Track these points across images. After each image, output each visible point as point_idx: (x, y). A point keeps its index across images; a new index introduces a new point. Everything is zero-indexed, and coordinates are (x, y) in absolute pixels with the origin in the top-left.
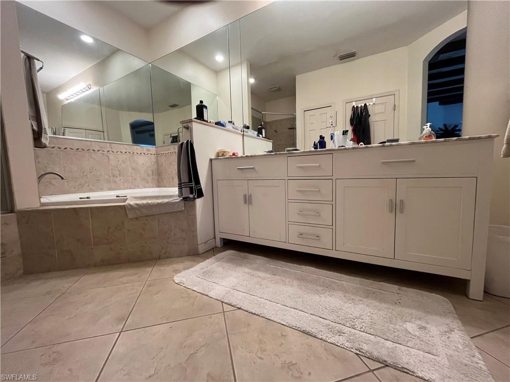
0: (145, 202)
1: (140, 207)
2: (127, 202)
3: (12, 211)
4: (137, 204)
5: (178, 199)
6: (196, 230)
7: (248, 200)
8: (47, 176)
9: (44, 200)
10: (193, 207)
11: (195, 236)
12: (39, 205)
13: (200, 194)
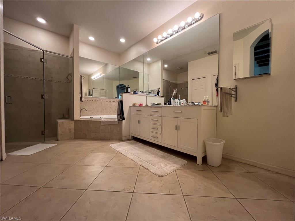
0: (107, 120)
1: (105, 122)
2: (102, 120)
3: (73, 120)
4: (104, 121)
5: (117, 120)
6: (122, 131)
7: (139, 122)
8: (83, 109)
9: (81, 117)
10: (122, 123)
11: (122, 134)
12: (79, 119)
13: (124, 119)
